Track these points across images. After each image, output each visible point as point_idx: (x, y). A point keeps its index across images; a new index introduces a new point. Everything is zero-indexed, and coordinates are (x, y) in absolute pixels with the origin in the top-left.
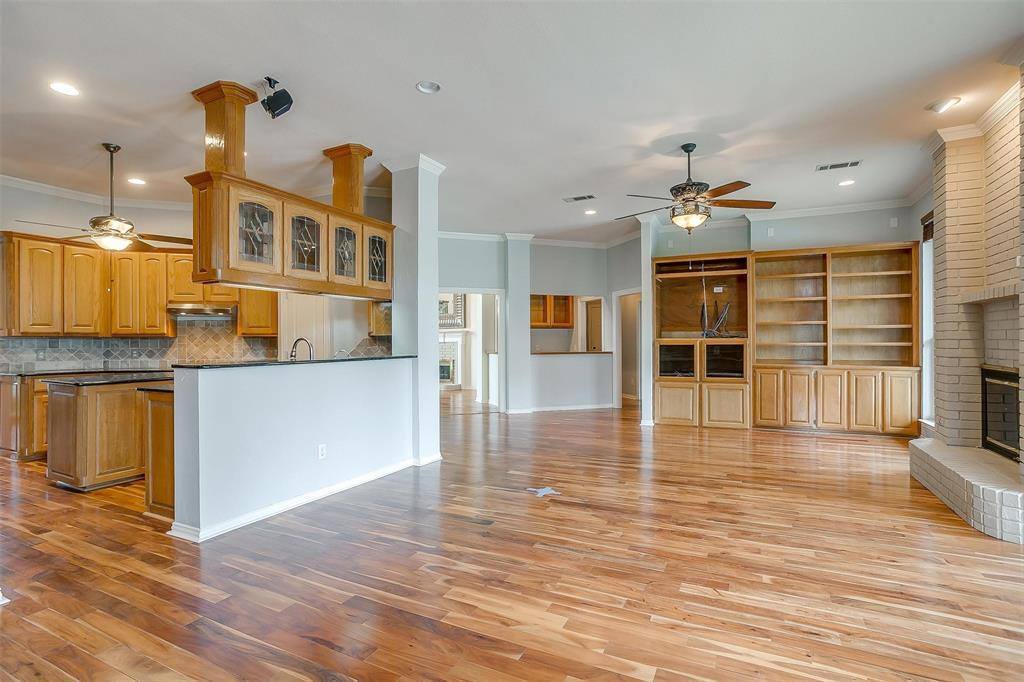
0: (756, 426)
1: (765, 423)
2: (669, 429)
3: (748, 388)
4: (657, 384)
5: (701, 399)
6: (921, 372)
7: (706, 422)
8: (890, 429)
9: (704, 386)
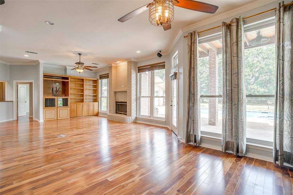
0: (70, 117)
1: (72, 116)
2: (47, 121)
3: (69, 109)
4: (44, 110)
5: (57, 113)
6: (99, 103)
7: (59, 118)
8: (94, 114)
9: (58, 109)
